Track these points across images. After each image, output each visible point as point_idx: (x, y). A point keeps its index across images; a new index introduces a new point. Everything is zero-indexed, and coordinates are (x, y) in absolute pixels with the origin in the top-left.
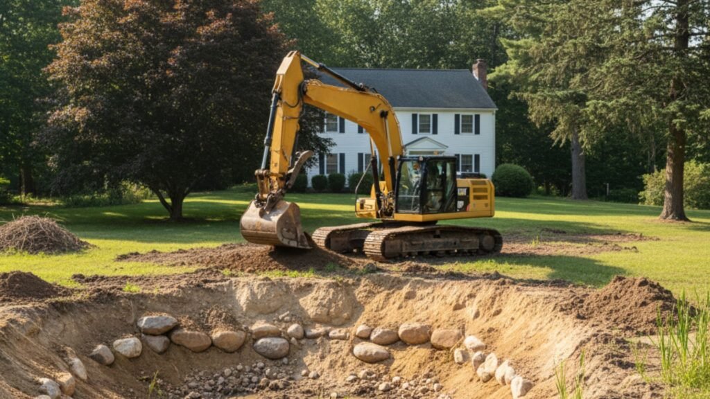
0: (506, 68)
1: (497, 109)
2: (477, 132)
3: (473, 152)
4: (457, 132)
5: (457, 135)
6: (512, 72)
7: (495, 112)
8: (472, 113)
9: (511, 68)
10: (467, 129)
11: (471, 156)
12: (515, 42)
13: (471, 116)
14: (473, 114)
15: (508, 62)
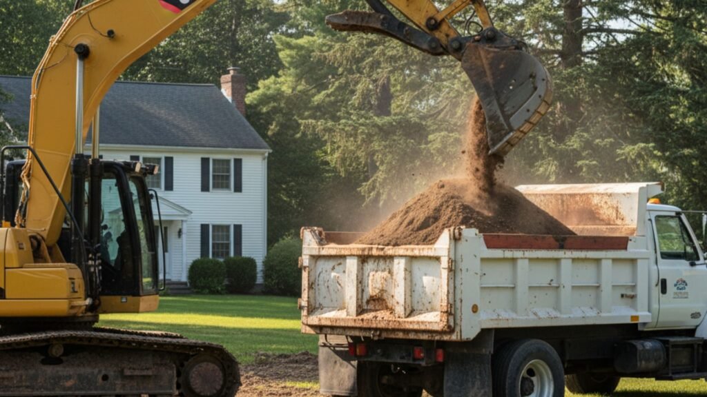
0: (275, 83)
1: (271, 151)
2: (238, 188)
3: (230, 221)
4: (205, 188)
5: (206, 193)
6: (286, 90)
7: (267, 155)
8: (228, 155)
9: (285, 83)
10: (221, 183)
11: (228, 227)
12: (294, 41)
13: (228, 161)
14: (232, 157)
15: (280, 72)
